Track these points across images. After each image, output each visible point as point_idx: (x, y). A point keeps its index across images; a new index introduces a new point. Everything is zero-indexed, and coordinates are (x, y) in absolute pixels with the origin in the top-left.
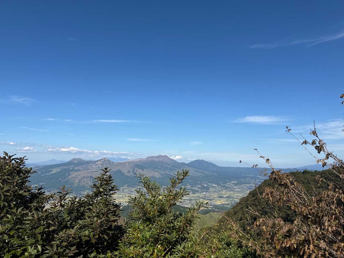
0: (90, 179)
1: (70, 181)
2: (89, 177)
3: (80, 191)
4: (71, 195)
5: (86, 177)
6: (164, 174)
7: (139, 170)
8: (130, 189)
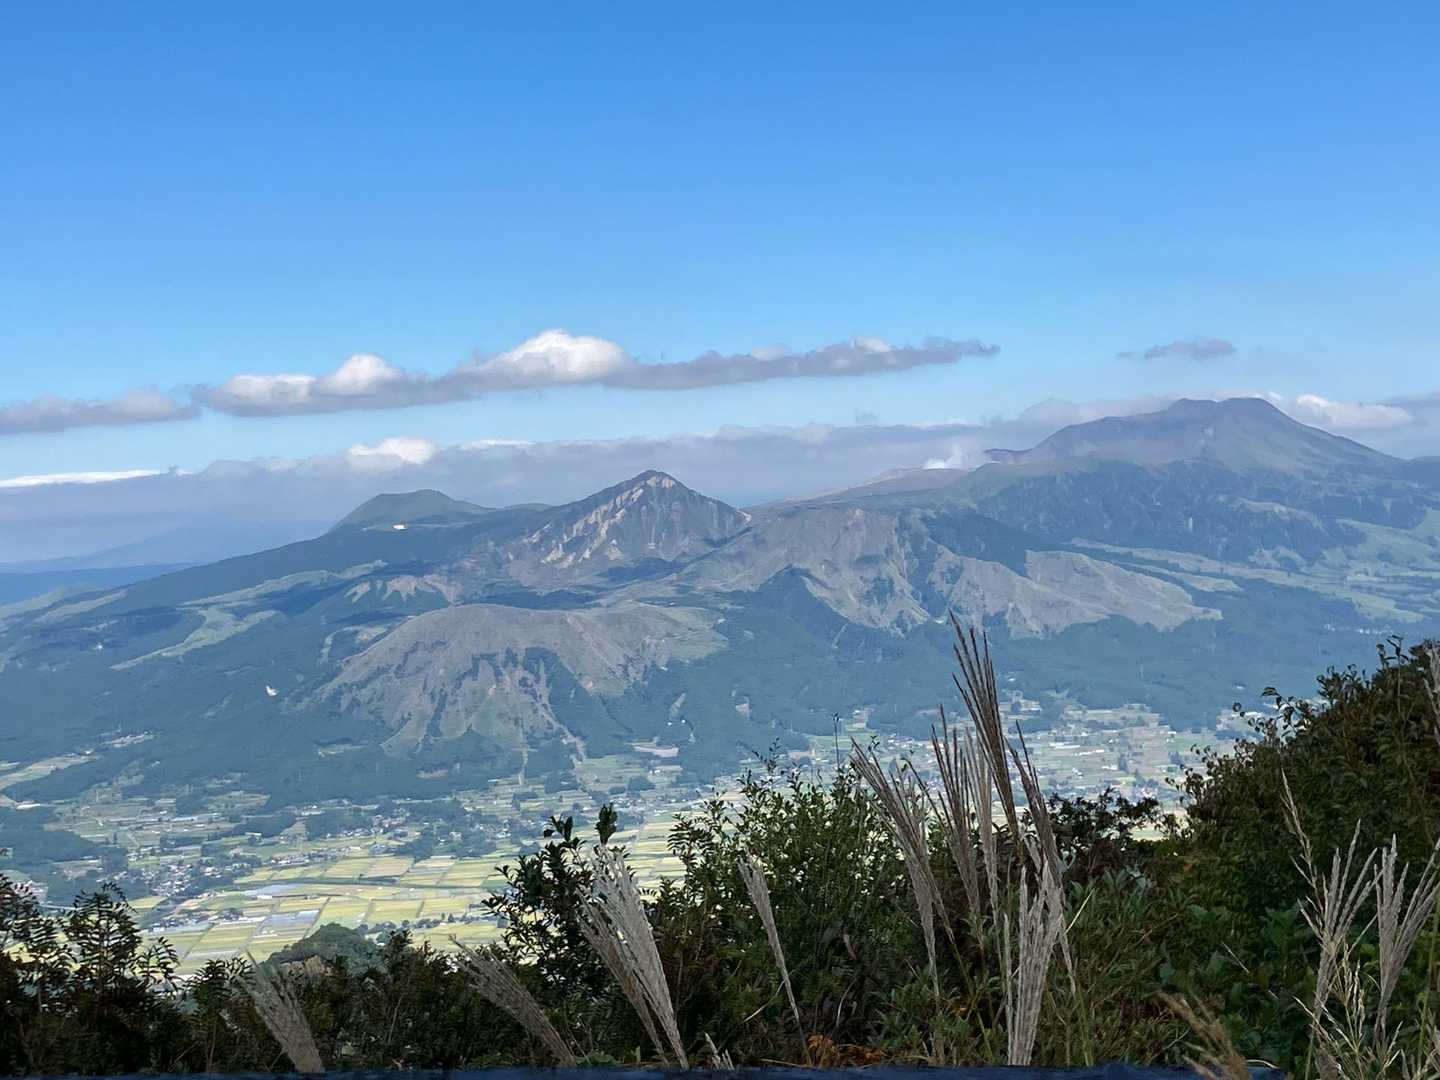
0: (531, 678)
1: (355, 703)
2: (520, 658)
3: (449, 793)
4: (380, 825)
5: (490, 657)
6: (1231, 585)
7: (972, 565)
8: (896, 751)
